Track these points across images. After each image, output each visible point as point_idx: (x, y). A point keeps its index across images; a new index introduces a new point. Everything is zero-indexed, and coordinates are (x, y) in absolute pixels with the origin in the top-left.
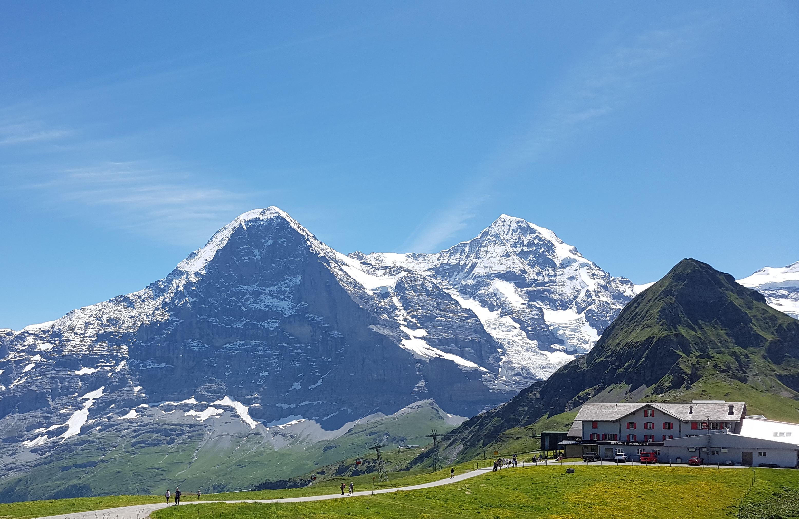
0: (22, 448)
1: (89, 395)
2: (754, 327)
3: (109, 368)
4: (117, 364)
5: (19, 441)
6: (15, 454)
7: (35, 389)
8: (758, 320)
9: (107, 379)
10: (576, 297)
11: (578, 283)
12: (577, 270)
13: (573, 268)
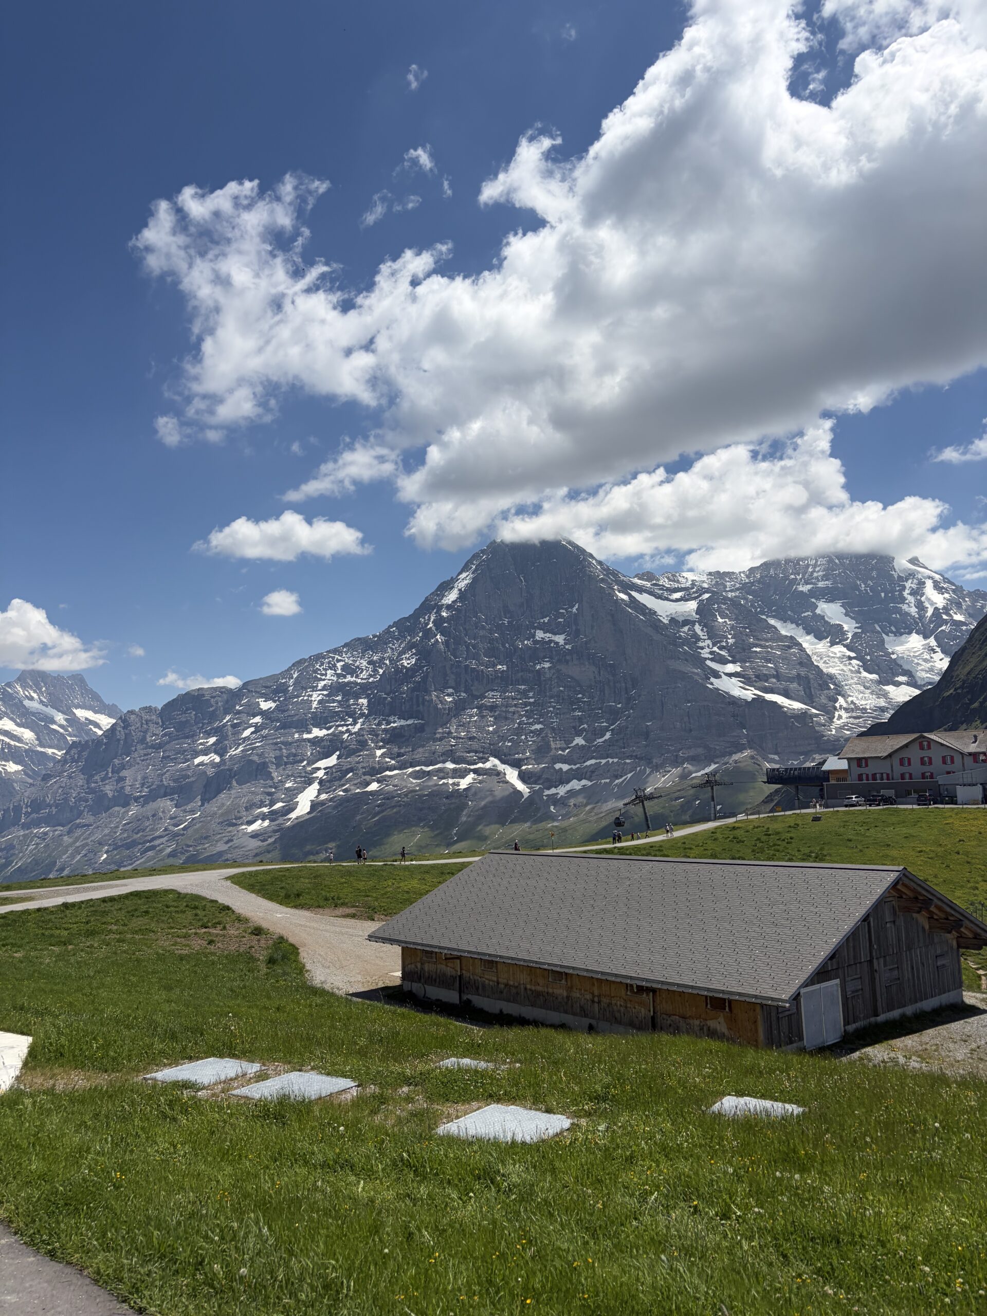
0: (240, 834)
1: (322, 764)
3: (345, 728)
4: (355, 723)
5: (235, 825)
6: (232, 841)
7: (256, 758)
9: (342, 742)
10: (922, 617)
11: (923, 599)
12: (921, 584)
13: (915, 581)
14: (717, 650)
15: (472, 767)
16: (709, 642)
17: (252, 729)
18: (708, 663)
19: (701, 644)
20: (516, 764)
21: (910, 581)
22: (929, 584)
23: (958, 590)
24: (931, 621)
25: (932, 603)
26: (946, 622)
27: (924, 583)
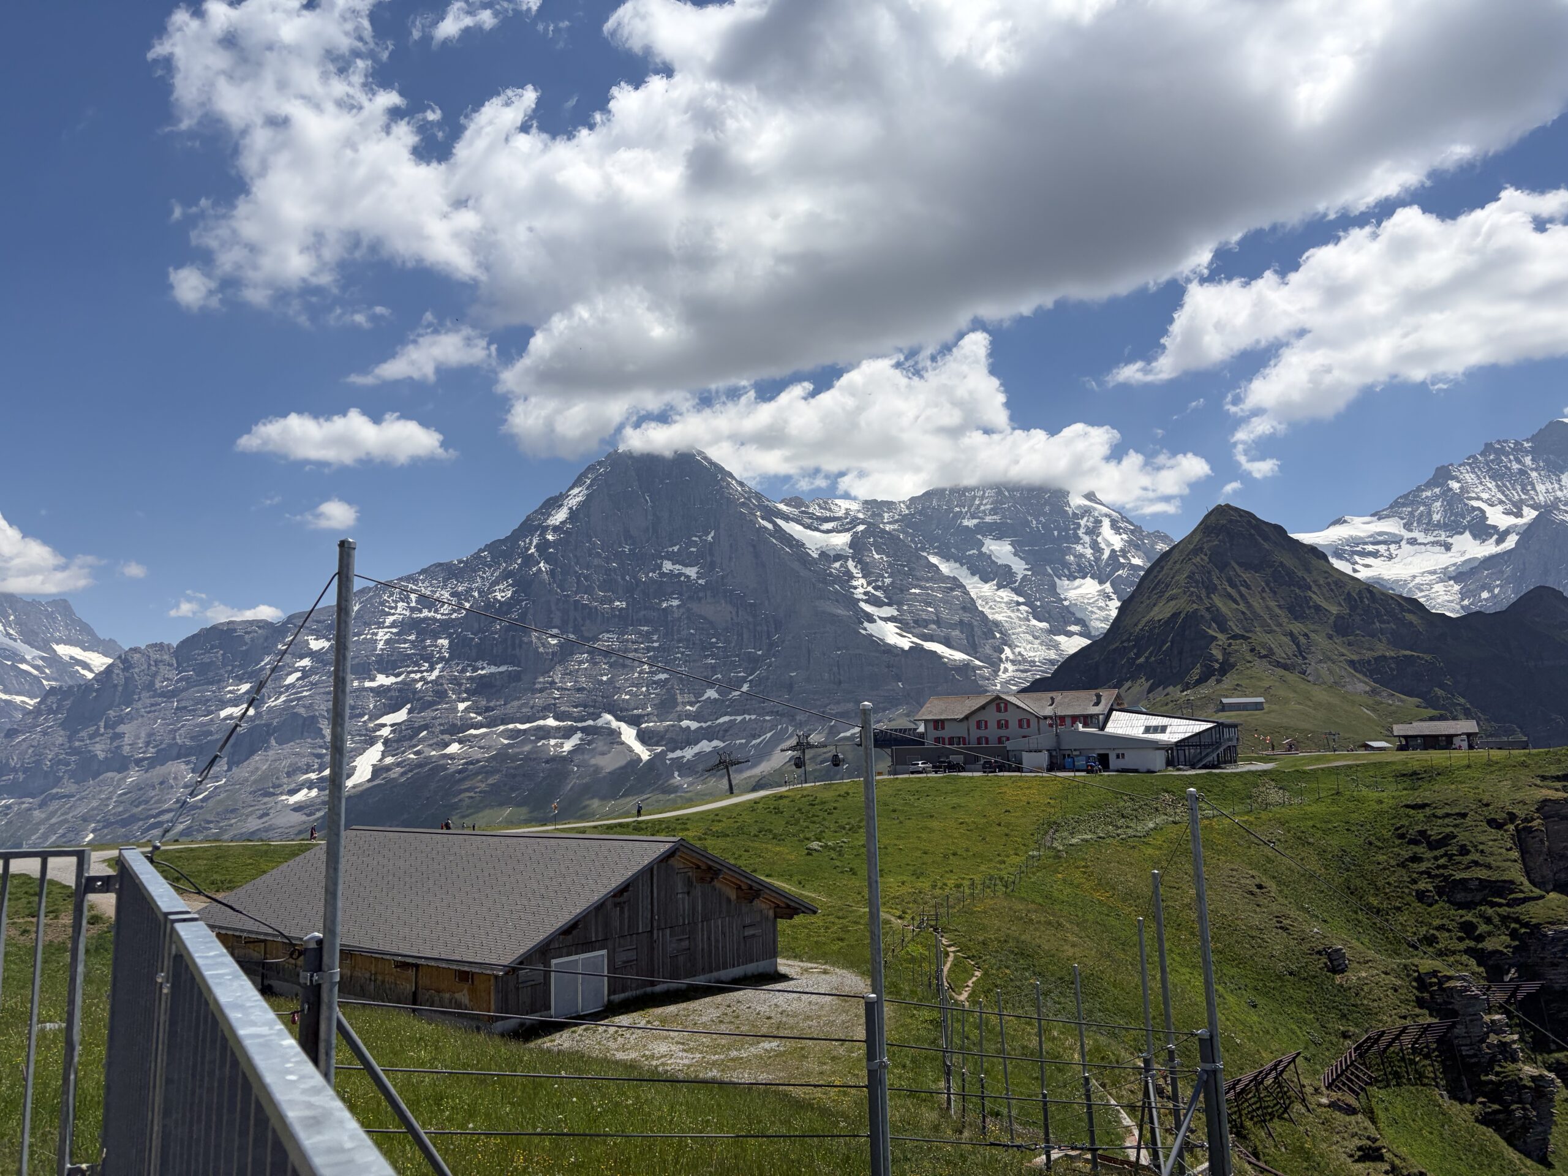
0: (279, 806)
1: (388, 719)
2: (1314, 596)
3: (419, 675)
4: (432, 669)
5: (274, 794)
6: (268, 815)
7: (302, 711)
8: (1319, 586)
9: (415, 692)
10: (1098, 559)
11: (1100, 539)
12: (1098, 522)
13: (1091, 519)
14: (873, 591)
15: (580, 725)
16: (863, 581)
17: (299, 674)
18: (863, 605)
19: (855, 583)
20: (634, 721)
21: (1085, 519)
22: (1106, 523)
23: (1137, 531)
24: (1107, 565)
25: (1109, 544)
26: (1122, 566)
27: (1101, 521)
